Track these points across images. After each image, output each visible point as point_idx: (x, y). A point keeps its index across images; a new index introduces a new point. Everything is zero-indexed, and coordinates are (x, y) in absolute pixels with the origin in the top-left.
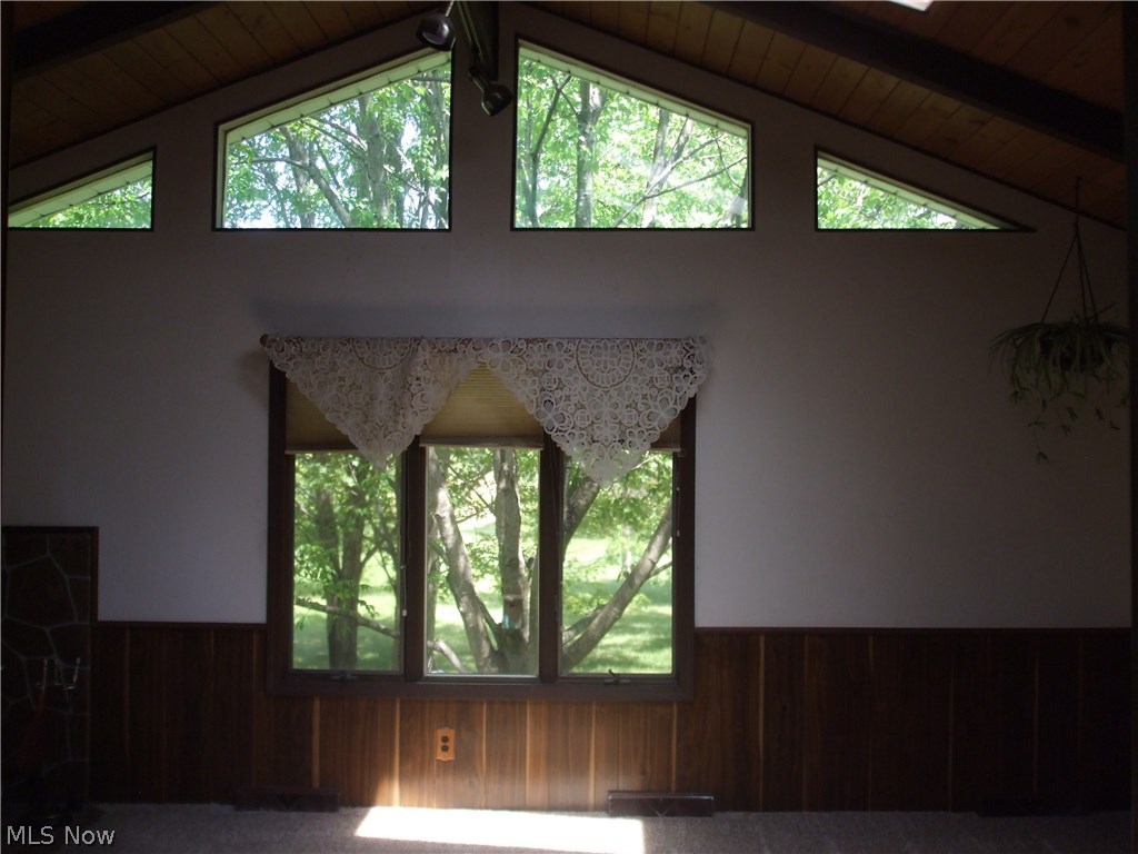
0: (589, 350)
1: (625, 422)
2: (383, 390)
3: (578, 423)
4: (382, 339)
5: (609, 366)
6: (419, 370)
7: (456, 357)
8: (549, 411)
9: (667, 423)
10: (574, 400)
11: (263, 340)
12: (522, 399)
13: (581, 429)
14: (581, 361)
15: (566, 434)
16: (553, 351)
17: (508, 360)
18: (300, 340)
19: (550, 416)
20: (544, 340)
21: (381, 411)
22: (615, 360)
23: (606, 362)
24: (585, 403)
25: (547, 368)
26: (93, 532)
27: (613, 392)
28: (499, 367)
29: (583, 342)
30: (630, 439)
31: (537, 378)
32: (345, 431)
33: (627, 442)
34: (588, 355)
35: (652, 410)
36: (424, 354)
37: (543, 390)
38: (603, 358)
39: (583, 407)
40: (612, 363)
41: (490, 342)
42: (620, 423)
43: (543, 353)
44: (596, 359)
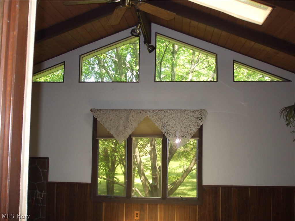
0: (175, 113)
1: (184, 131)
2: (121, 122)
3: (172, 132)
4: (121, 110)
5: (180, 117)
6: (131, 118)
7: (140, 114)
9: (195, 132)
10: (171, 126)
11: (91, 110)
12: (157, 125)
13: (173, 133)
14: (173, 116)
15: (169, 135)
16: (165, 113)
17: (154, 115)
18: (101, 110)
19: (165, 130)
20: (163, 110)
21: (121, 128)
22: (181, 115)
23: (179, 116)
24: (174, 126)
25: (164, 117)
26: (47, 158)
27: (181, 124)
28: (151, 117)
29: (173, 111)
30: (185, 136)
31: (161, 120)
32: (112, 133)
33: (185, 137)
34: (175, 114)
35: (191, 128)
36: (132, 113)
37: (163, 123)
38: (178, 115)
39: (173, 127)
40: (181, 116)
41: (149, 110)
42: (183, 132)
43: (163, 113)
44: (177, 115)
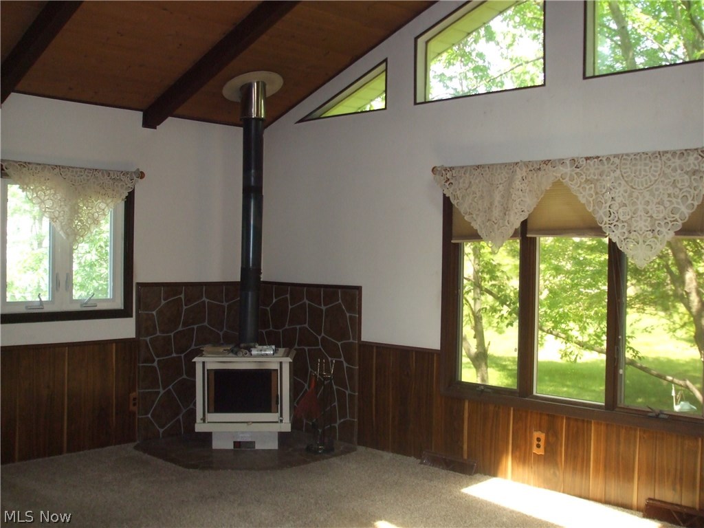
0: (628, 162)
1: (654, 216)
2: (497, 197)
3: (621, 218)
4: (497, 164)
5: (643, 173)
6: (517, 184)
7: (541, 173)
8: (600, 209)
10: (618, 200)
11: (434, 170)
12: (583, 201)
13: (623, 222)
14: (623, 171)
15: (612, 226)
16: (603, 164)
17: (573, 173)
18: (452, 169)
19: (601, 212)
20: (598, 157)
21: (496, 213)
22: (647, 168)
23: (640, 170)
24: (626, 202)
25: (600, 177)
26: (359, 289)
27: (647, 194)
28: (567, 179)
29: (625, 157)
30: (658, 229)
31: (593, 185)
32: (475, 226)
33: (656, 231)
34: (628, 166)
36: (520, 173)
37: (597, 193)
38: (639, 167)
39: (625, 205)
40: (645, 171)
41: (562, 162)
42: (651, 217)
43: (596, 166)
44: (634, 168)
